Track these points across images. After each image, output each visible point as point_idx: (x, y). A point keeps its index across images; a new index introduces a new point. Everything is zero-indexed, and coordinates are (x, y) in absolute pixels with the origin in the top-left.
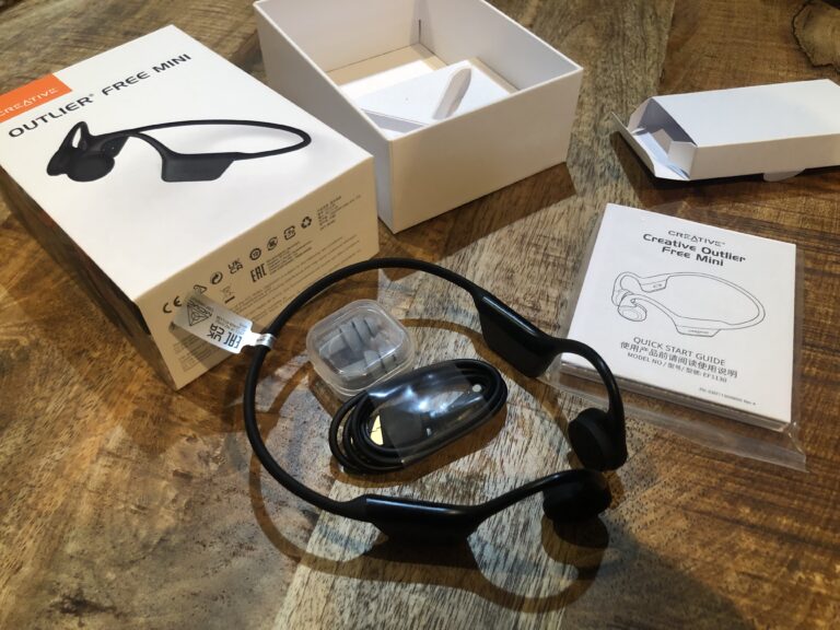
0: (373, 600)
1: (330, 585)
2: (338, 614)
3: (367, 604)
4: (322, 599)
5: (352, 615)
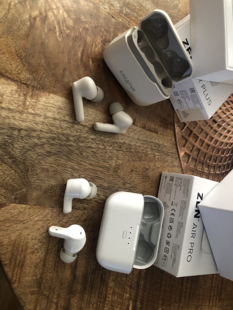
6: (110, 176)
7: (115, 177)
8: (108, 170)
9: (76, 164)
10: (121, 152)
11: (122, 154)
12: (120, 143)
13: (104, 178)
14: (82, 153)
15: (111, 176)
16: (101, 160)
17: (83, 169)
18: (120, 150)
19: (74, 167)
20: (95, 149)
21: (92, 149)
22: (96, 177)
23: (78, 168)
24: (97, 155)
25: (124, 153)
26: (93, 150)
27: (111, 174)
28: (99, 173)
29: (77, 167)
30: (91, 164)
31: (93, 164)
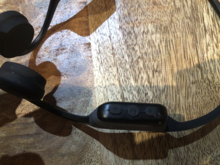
0: (135, 45)
1: (111, 48)
2: (122, 59)
3: (133, 49)
4: (111, 55)
5: (129, 56)
6: (176, 37)
7: (175, 29)
8: (169, 42)
9: (180, 94)
10: (136, 29)
11: (137, 27)
12: (124, 35)
13: (182, 44)
14: (161, 90)
15: (176, 35)
16: (160, 59)
17: (182, 80)
18: (134, 32)
19: (184, 95)
20: (149, 73)
21: (150, 77)
22: (185, 57)
23: (184, 89)
24: (155, 67)
25: (135, 26)
26: (151, 75)
27: (173, 35)
28: (179, 55)
29: (184, 91)
30: (170, 71)
31: (170, 69)
